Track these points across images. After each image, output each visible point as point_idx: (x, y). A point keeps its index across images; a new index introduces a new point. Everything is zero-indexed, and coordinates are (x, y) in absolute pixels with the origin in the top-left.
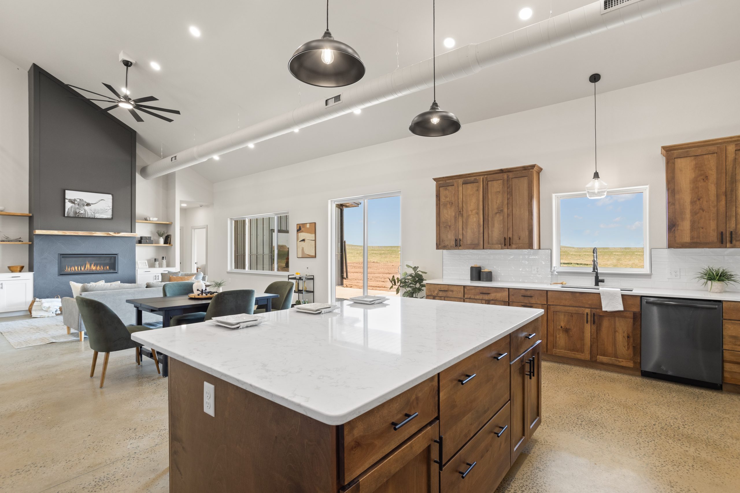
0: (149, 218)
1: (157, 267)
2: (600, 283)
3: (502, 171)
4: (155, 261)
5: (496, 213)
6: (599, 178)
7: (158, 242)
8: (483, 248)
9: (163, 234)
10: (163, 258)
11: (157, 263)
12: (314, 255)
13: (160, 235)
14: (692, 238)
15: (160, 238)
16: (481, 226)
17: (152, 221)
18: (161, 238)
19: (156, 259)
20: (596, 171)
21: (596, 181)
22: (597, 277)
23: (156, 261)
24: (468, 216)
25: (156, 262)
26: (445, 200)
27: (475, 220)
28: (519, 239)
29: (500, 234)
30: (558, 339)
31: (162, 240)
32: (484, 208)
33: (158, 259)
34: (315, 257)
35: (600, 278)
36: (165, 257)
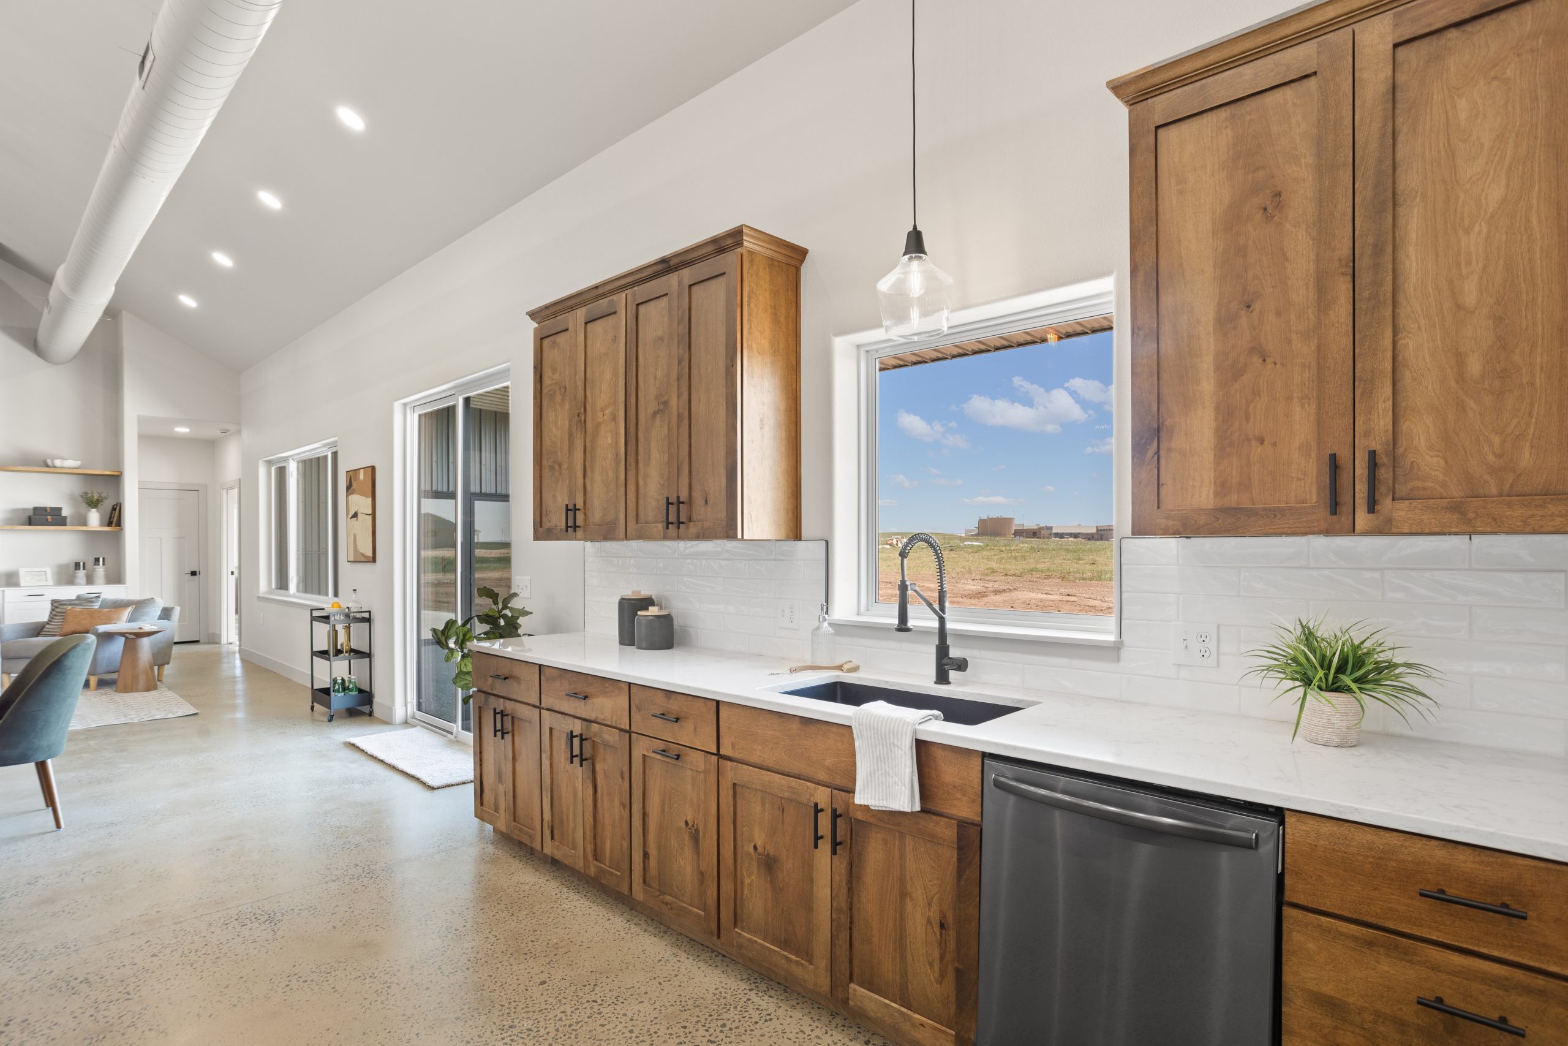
0: (52, 461)
1: (80, 584)
2: (953, 675)
3: (666, 266)
4: (76, 569)
5: (655, 413)
6: (924, 252)
7: (84, 522)
8: (626, 538)
9: (98, 500)
10: (97, 560)
11: (81, 573)
12: (370, 553)
13: (93, 503)
14: (1222, 487)
15: (89, 511)
16: (620, 462)
17: (62, 468)
18: (94, 510)
19: (79, 563)
20: (915, 227)
21: (915, 263)
22: (942, 650)
23: (79, 569)
24: (597, 427)
25: (77, 571)
26: (553, 379)
27: (610, 441)
28: (706, 502)
29: (663, 485)
30: (746, 892)
31: (94, 519)
32: (628, 397)
33: (84, 564)
34: (374, 560)
35: (954, 653)
36: (104, 559)
